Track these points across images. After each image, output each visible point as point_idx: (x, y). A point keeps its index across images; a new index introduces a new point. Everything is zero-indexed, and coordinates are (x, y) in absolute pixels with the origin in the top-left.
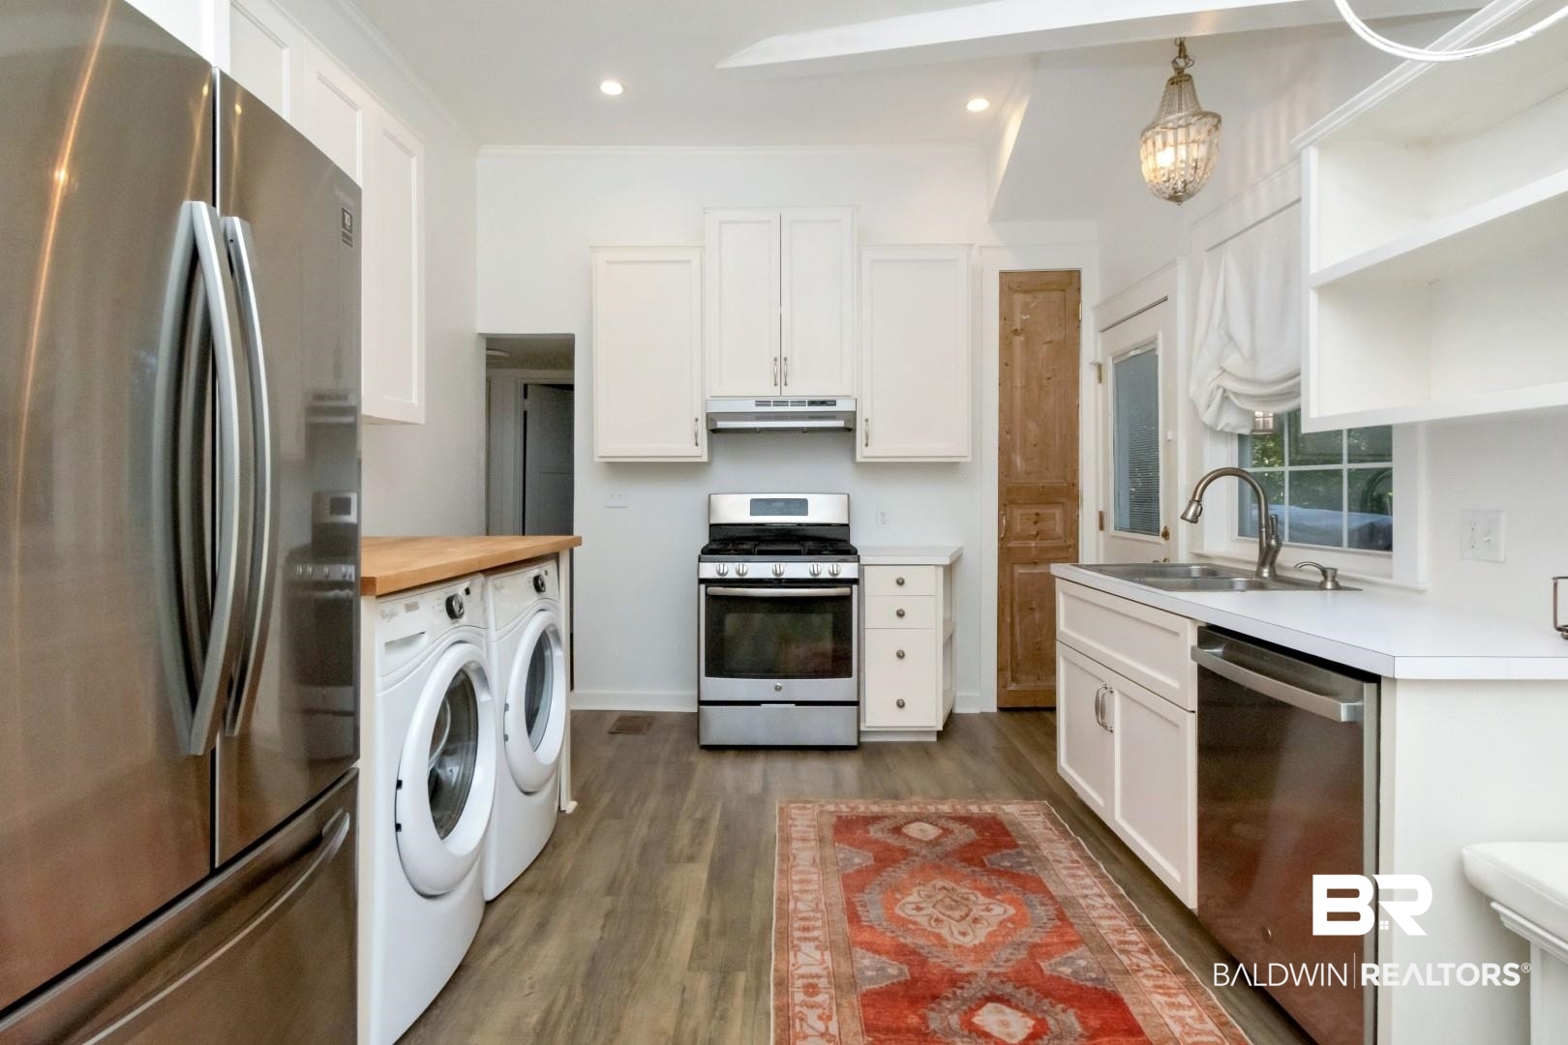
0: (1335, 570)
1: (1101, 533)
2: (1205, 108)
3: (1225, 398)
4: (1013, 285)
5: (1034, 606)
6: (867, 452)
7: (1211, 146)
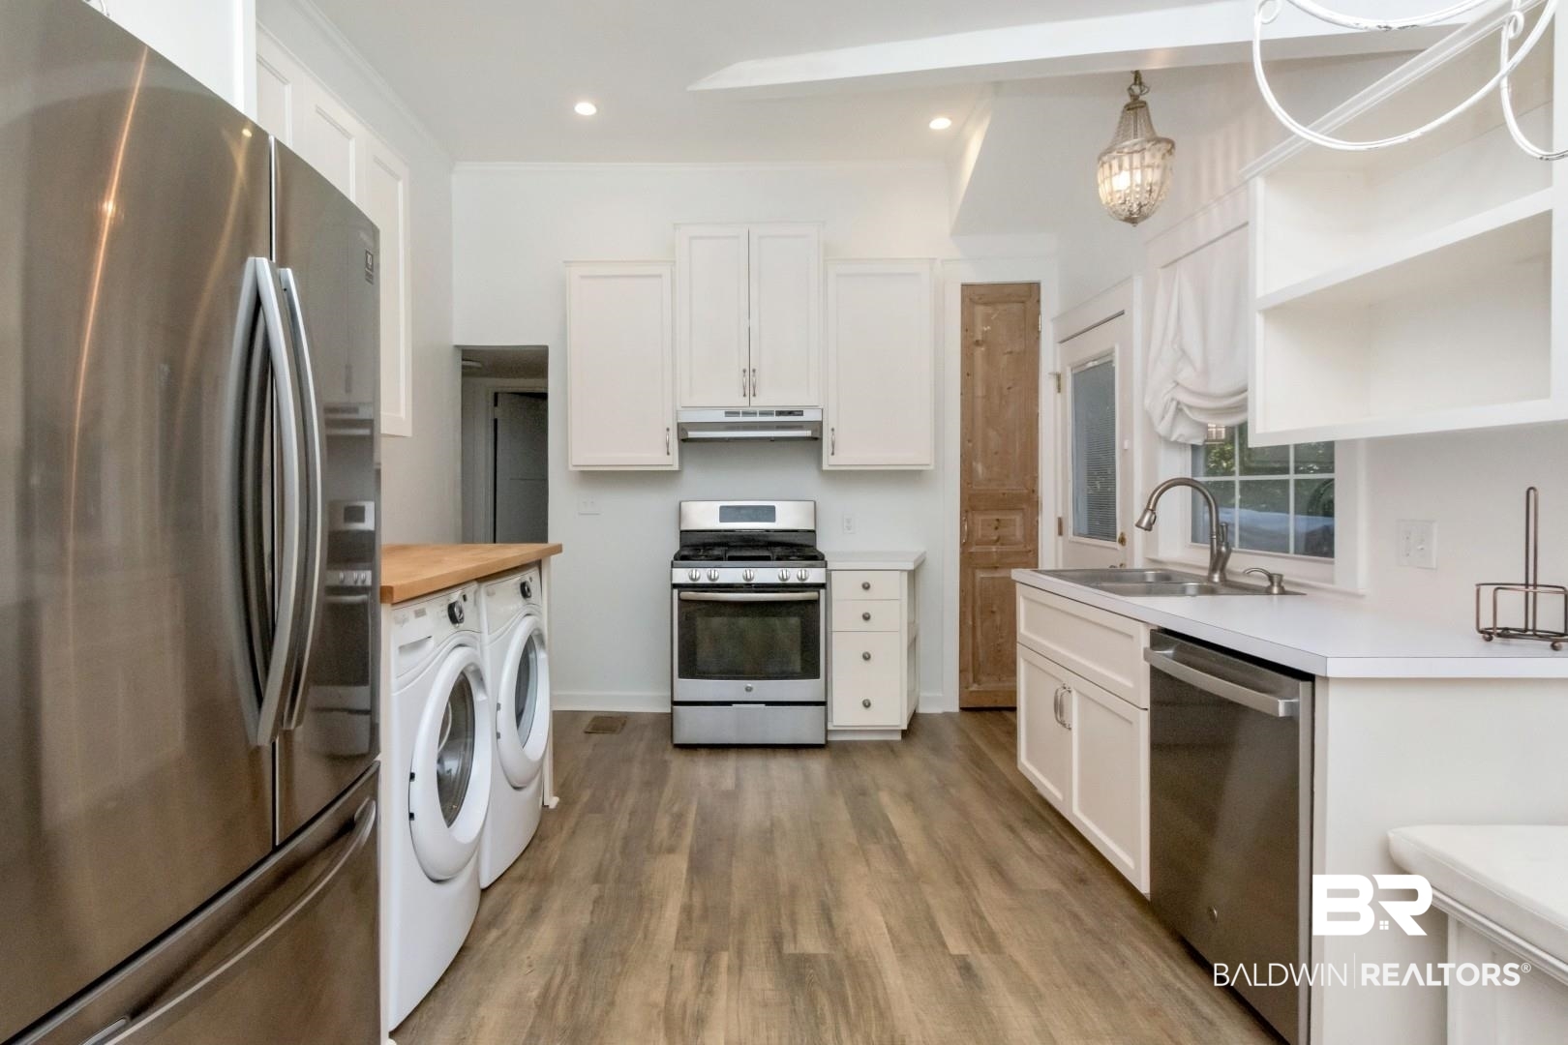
0: (1281, 576)
1: (1060, 538)
2: (1160, 134)
3: (1179, 410)
4: (974, 296)
5: (995, 609)
6: (833, 460)
7: (1165, 170)
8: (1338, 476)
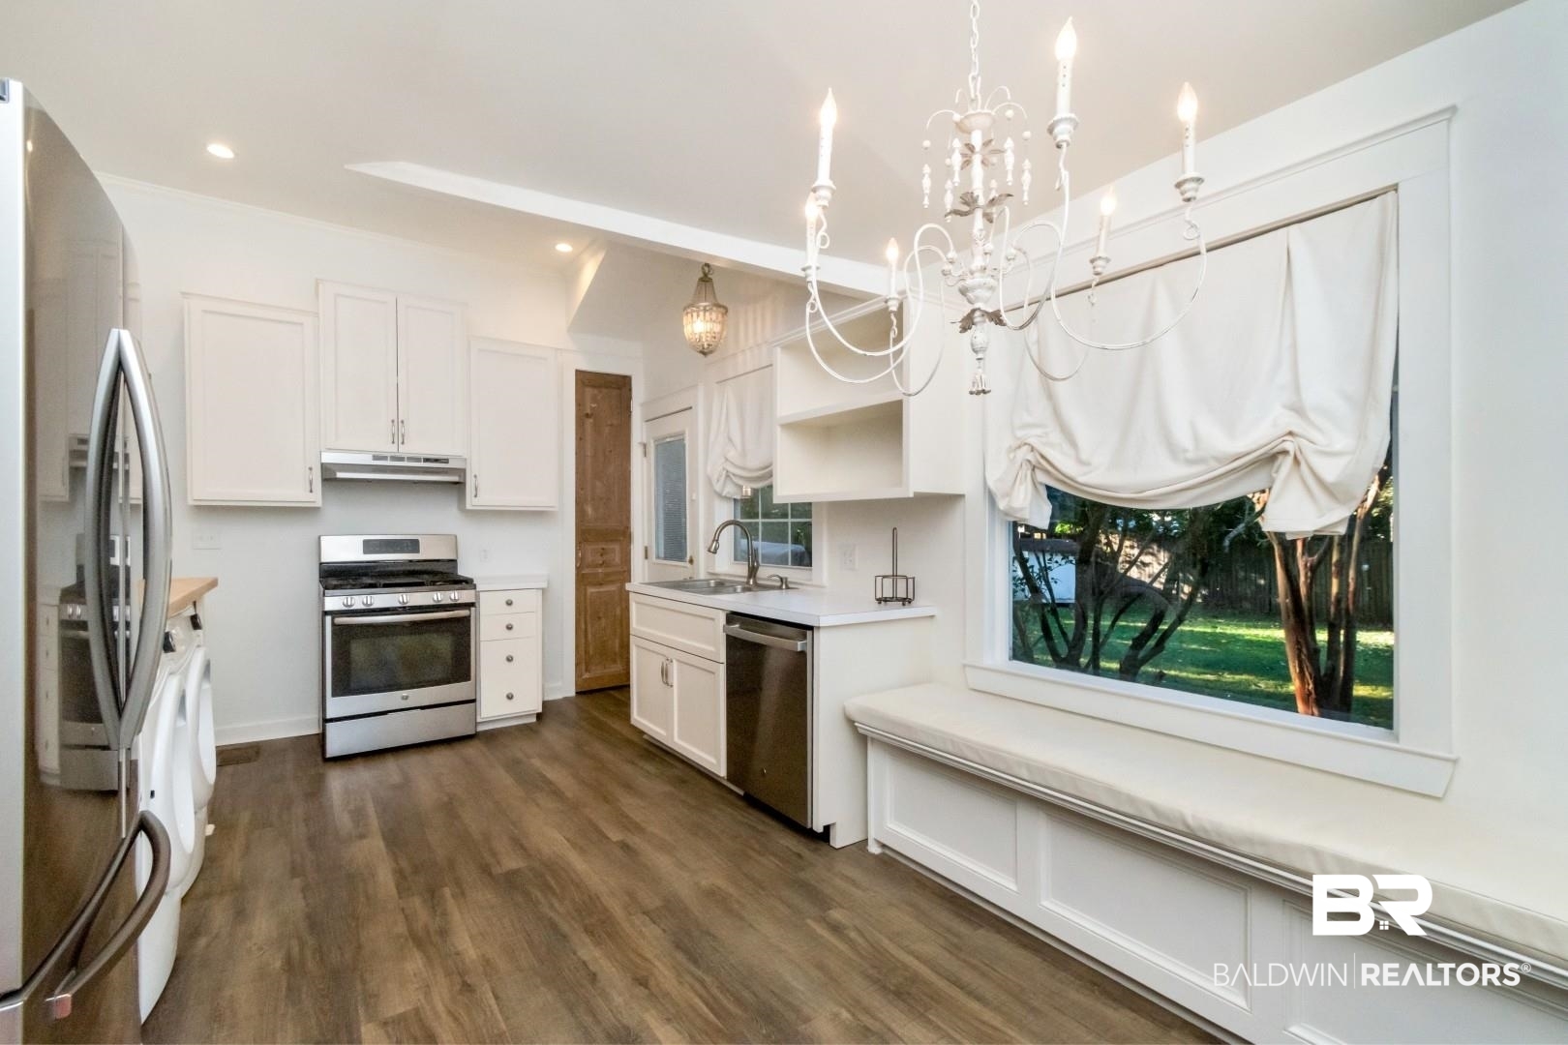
0: (786, 579)
1: (646, 561)
2: (721, 302)
3: (727, 476)
4: (587, 381)
5: (601, 615)
6: (476, 501)
7: (723, 323)
8: (814, 520)
